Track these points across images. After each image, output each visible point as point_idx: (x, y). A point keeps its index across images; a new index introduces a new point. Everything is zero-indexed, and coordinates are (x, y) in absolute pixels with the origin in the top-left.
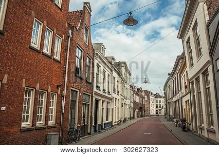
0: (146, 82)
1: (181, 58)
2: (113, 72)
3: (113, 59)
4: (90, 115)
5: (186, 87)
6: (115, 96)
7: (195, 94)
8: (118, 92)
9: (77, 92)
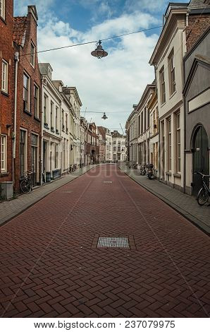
0: (105, 117)
1: (151, 88)
2: (62, 103)
3: (61, 83)
4: (38, 161)
5: (155, 126)
6: (63, 135)
7: (165, 136)
8: (67, 129)
9: (25, 132)
